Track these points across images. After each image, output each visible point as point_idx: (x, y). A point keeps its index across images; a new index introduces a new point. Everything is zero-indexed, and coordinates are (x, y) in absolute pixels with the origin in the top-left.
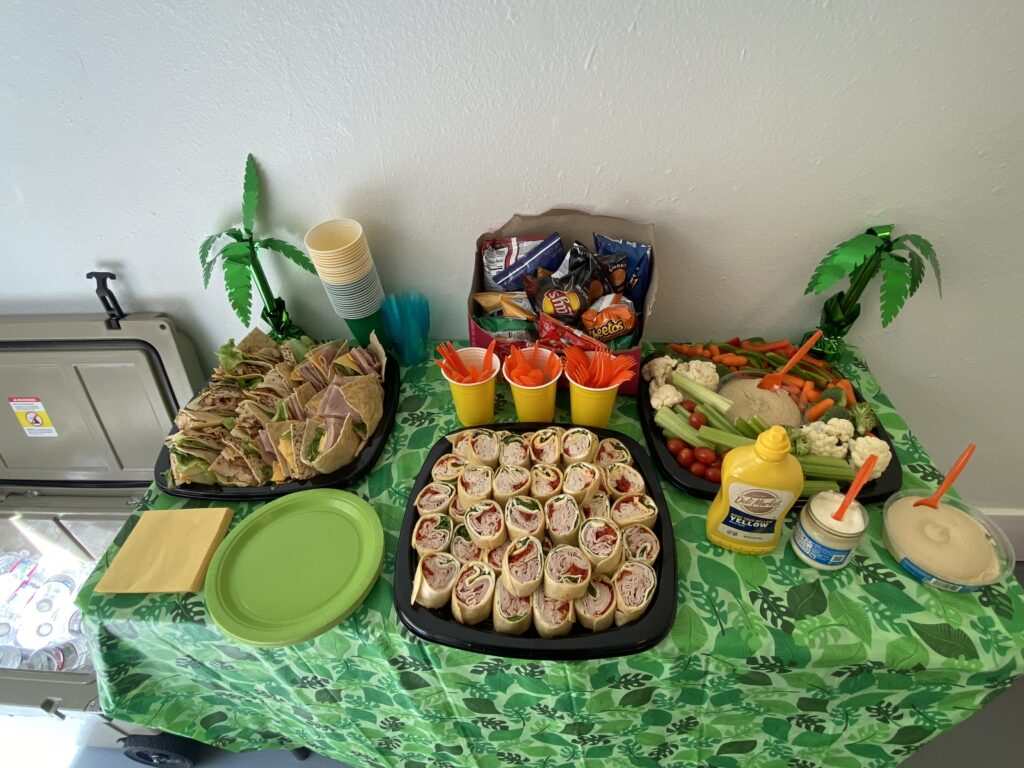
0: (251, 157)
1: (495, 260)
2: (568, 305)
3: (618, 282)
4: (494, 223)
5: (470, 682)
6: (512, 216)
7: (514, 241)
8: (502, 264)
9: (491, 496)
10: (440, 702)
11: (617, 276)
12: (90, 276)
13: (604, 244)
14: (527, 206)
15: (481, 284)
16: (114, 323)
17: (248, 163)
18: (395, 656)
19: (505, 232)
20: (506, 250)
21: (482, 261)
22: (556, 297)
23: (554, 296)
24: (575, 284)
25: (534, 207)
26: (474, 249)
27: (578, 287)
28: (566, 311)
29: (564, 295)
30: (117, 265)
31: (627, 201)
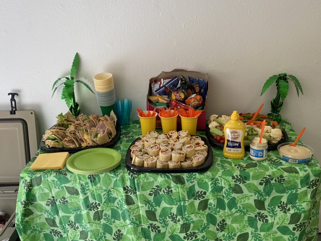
0: (77, 54)
1: (155, 86)
2: (180, 96)
3: (197, 91)
4: (155, 75)
5: (148, 200)
6: (161, 72)
7: (162, 80)
8: (158, 87)
9: (155, 143)
10: (137, 214)
11: (196, 89)
12: (9, 94)
13: (192, 79)
14: (166, 69)
15: (150, 93)
16: (13, 112)
17: (76, 56)
18: (125, 186)
19: (159, 78)
20: (159, 83)
21: (151, 86)
22: (176, 93)
23: (175, 93)
24: (182, 90)
25: (169, 69)
26: (149, 82)
27: (183, 90)
28: (180, 98)
29: (179, 93)
30: (20, 91)
31: (199, 67)
